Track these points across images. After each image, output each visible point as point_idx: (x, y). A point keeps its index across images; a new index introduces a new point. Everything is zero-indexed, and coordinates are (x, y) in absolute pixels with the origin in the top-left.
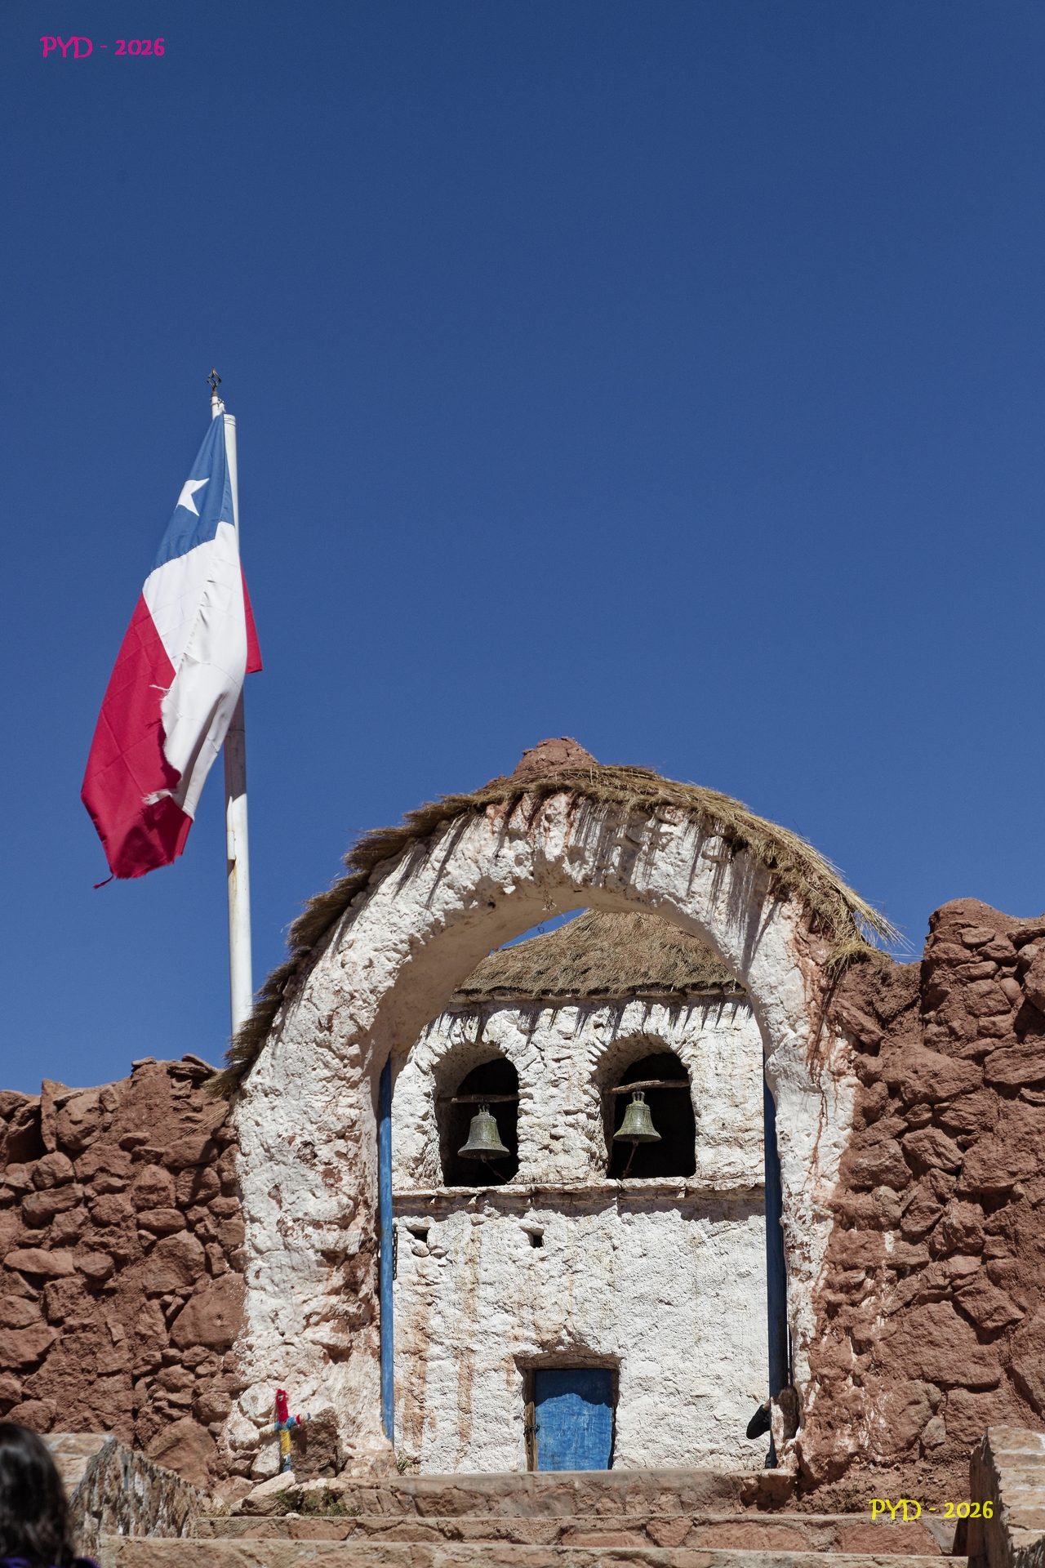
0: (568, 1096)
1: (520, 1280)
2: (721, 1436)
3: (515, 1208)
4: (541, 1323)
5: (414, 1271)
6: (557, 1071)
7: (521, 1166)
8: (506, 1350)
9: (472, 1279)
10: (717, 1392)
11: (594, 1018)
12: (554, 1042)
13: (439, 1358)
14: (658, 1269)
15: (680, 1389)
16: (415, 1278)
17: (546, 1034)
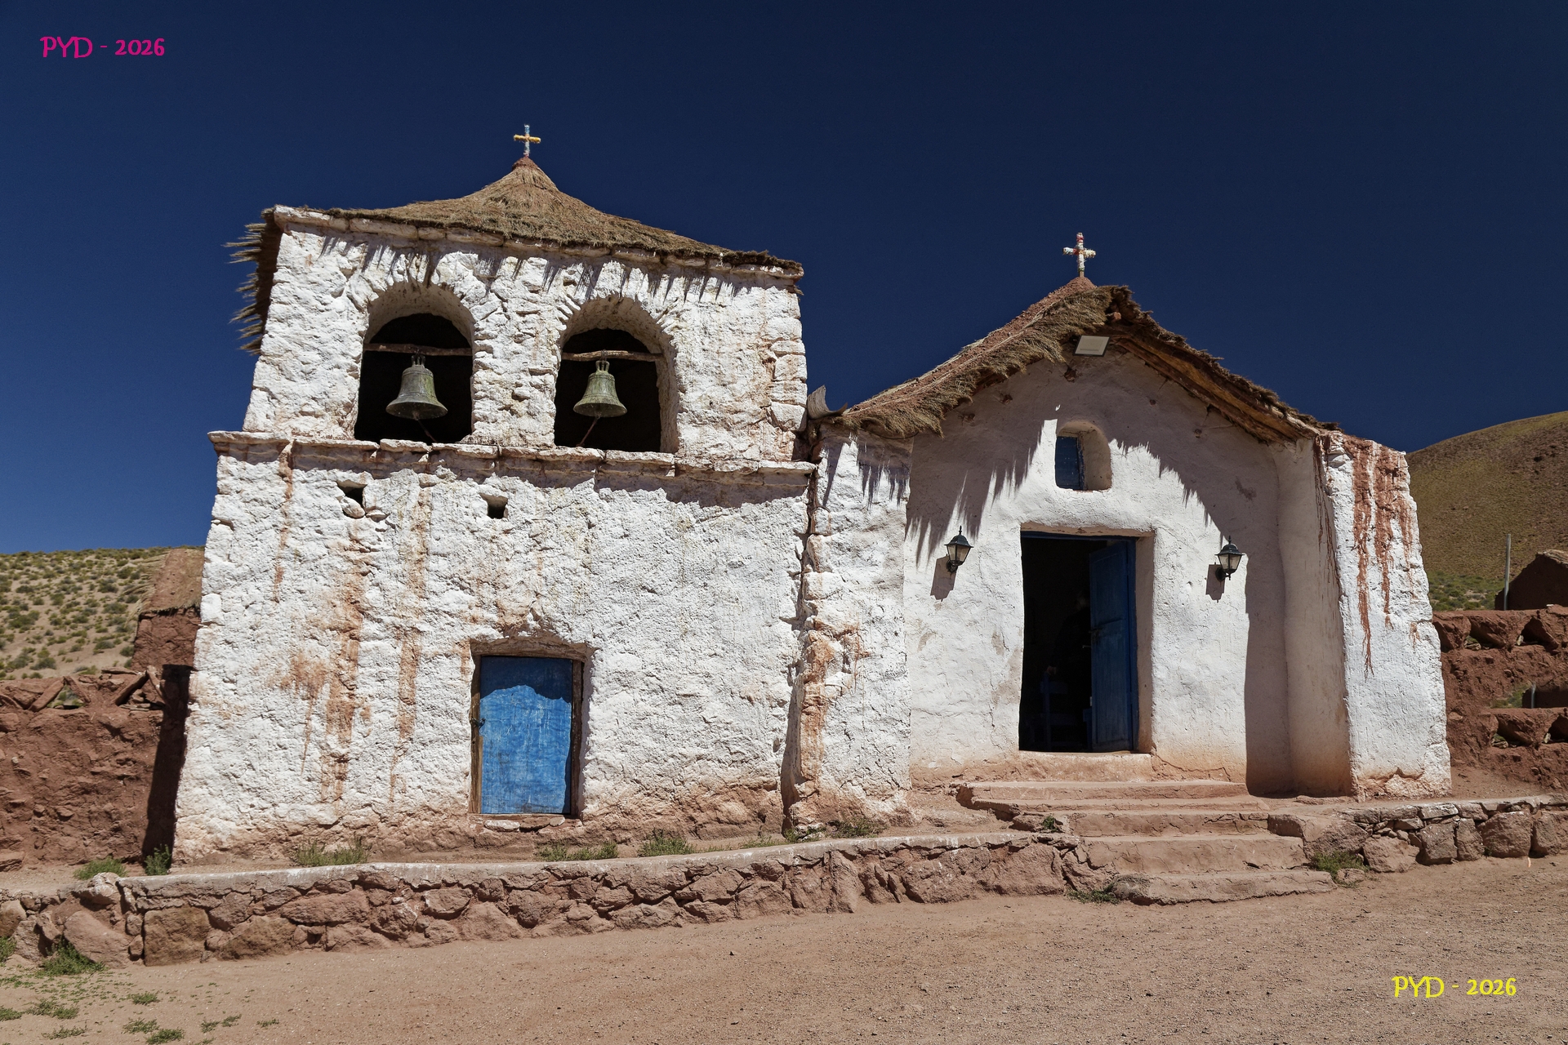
0: (535, 354)
1: (480, 554)
2: (710, 741)
3: (475, 471)
4: (505, 604)
5: (344, 533)
6: (521, 326)
7: (477, 425)
8: (462, 633)
9: (419, 548)
10: (706, 691)
11: (564, 273)
12: (519, 294)
13: (375, 638)
14: (640, 552)
15: (664, 686)
16: (347, 543)
17: (510, 283)
